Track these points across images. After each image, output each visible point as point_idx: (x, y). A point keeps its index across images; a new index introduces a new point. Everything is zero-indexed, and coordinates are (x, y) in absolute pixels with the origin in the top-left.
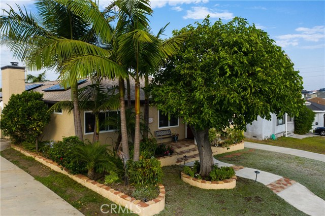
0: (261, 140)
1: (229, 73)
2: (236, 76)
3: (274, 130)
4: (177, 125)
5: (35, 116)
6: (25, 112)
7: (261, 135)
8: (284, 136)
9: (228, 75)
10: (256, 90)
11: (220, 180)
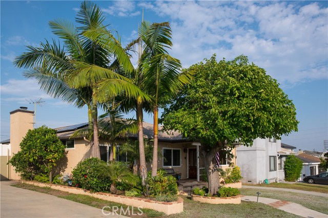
0: (256, 184)
1: (237, 94)
2: (243, 96)
3: (267, 175)
4: (179, 165)
5: (52, 148)
6: (43, 144)
7: (255, 179)
8: (276, 182)
9: (237, 96)
10: (261, 107)
11: (228, 196)
